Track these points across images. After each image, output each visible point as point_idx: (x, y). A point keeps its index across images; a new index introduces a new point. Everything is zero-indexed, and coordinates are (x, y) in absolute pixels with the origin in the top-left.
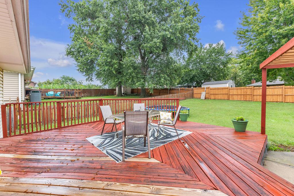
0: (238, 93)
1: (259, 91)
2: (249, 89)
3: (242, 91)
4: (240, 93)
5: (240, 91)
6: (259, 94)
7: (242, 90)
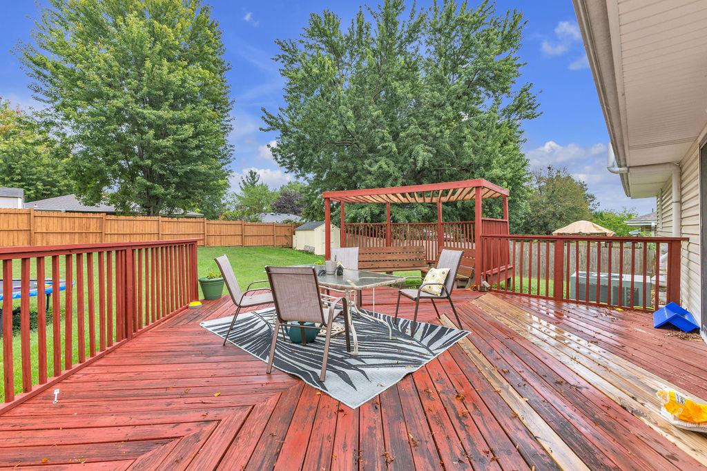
0: (62, 230)
1: (116, 225)
2: (95, 220)
3: (77, 224)
4: (68, 229)
5: (68, 224)
6: (116, 232)
7: (77, 220)
